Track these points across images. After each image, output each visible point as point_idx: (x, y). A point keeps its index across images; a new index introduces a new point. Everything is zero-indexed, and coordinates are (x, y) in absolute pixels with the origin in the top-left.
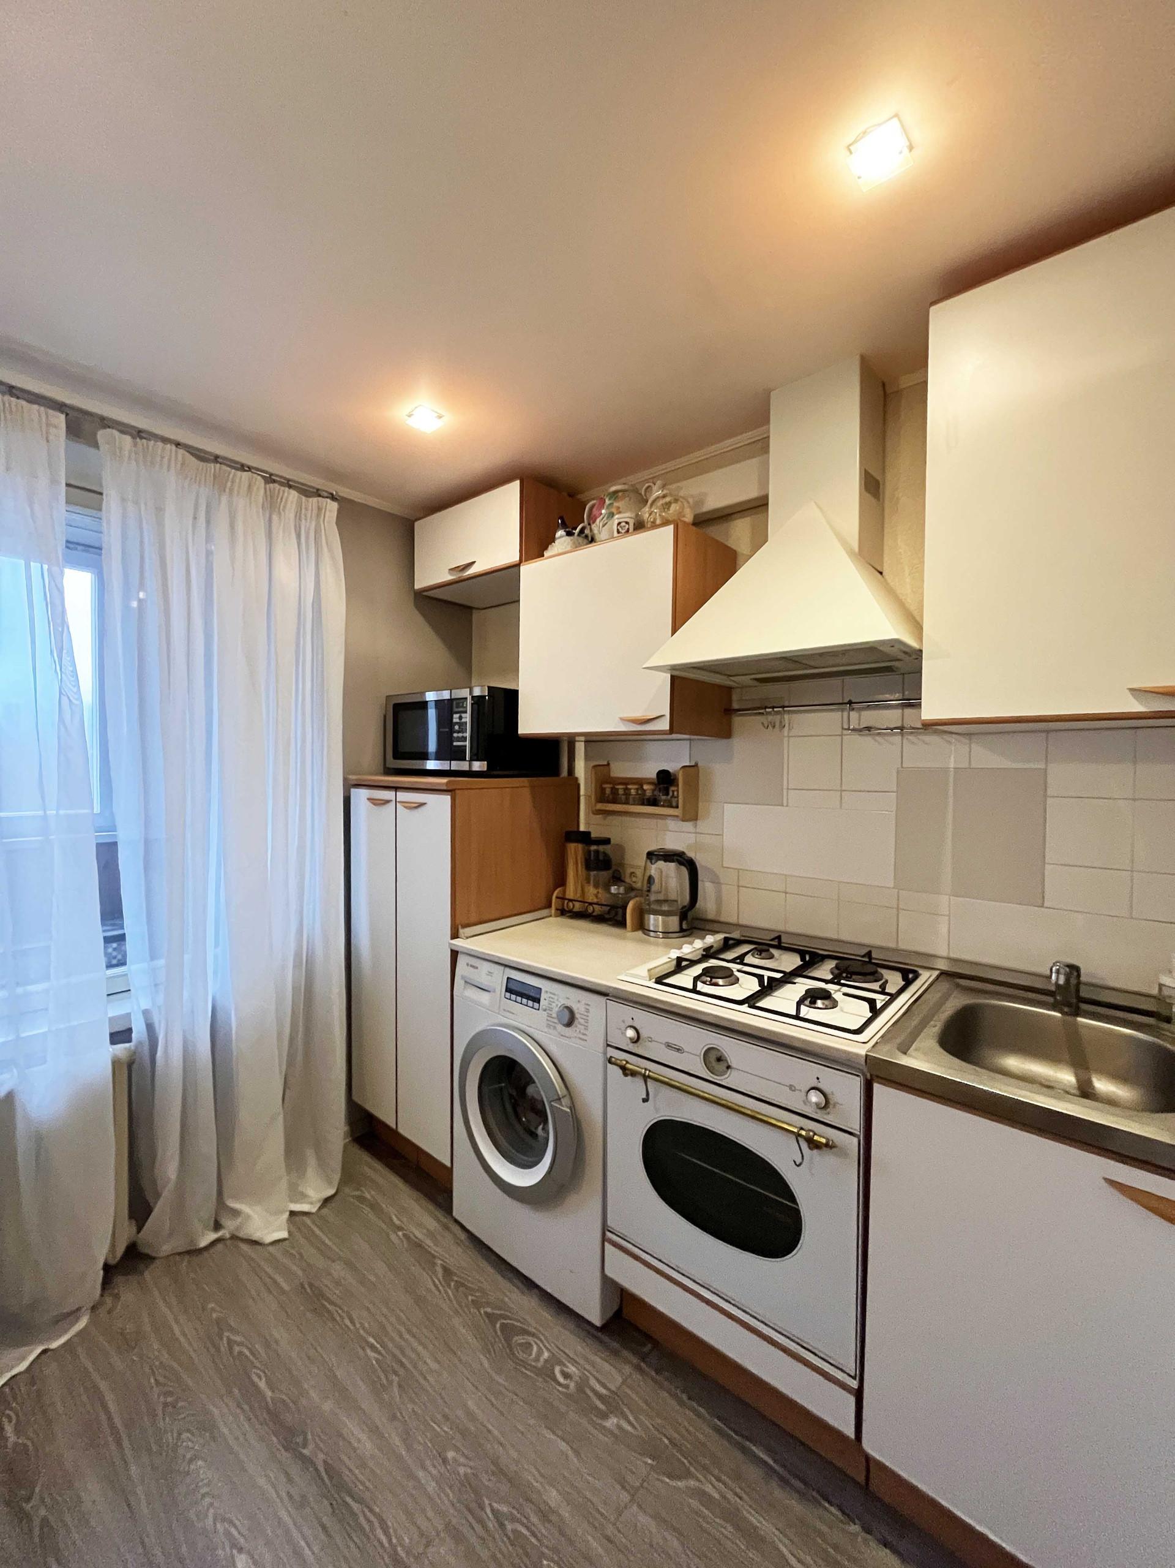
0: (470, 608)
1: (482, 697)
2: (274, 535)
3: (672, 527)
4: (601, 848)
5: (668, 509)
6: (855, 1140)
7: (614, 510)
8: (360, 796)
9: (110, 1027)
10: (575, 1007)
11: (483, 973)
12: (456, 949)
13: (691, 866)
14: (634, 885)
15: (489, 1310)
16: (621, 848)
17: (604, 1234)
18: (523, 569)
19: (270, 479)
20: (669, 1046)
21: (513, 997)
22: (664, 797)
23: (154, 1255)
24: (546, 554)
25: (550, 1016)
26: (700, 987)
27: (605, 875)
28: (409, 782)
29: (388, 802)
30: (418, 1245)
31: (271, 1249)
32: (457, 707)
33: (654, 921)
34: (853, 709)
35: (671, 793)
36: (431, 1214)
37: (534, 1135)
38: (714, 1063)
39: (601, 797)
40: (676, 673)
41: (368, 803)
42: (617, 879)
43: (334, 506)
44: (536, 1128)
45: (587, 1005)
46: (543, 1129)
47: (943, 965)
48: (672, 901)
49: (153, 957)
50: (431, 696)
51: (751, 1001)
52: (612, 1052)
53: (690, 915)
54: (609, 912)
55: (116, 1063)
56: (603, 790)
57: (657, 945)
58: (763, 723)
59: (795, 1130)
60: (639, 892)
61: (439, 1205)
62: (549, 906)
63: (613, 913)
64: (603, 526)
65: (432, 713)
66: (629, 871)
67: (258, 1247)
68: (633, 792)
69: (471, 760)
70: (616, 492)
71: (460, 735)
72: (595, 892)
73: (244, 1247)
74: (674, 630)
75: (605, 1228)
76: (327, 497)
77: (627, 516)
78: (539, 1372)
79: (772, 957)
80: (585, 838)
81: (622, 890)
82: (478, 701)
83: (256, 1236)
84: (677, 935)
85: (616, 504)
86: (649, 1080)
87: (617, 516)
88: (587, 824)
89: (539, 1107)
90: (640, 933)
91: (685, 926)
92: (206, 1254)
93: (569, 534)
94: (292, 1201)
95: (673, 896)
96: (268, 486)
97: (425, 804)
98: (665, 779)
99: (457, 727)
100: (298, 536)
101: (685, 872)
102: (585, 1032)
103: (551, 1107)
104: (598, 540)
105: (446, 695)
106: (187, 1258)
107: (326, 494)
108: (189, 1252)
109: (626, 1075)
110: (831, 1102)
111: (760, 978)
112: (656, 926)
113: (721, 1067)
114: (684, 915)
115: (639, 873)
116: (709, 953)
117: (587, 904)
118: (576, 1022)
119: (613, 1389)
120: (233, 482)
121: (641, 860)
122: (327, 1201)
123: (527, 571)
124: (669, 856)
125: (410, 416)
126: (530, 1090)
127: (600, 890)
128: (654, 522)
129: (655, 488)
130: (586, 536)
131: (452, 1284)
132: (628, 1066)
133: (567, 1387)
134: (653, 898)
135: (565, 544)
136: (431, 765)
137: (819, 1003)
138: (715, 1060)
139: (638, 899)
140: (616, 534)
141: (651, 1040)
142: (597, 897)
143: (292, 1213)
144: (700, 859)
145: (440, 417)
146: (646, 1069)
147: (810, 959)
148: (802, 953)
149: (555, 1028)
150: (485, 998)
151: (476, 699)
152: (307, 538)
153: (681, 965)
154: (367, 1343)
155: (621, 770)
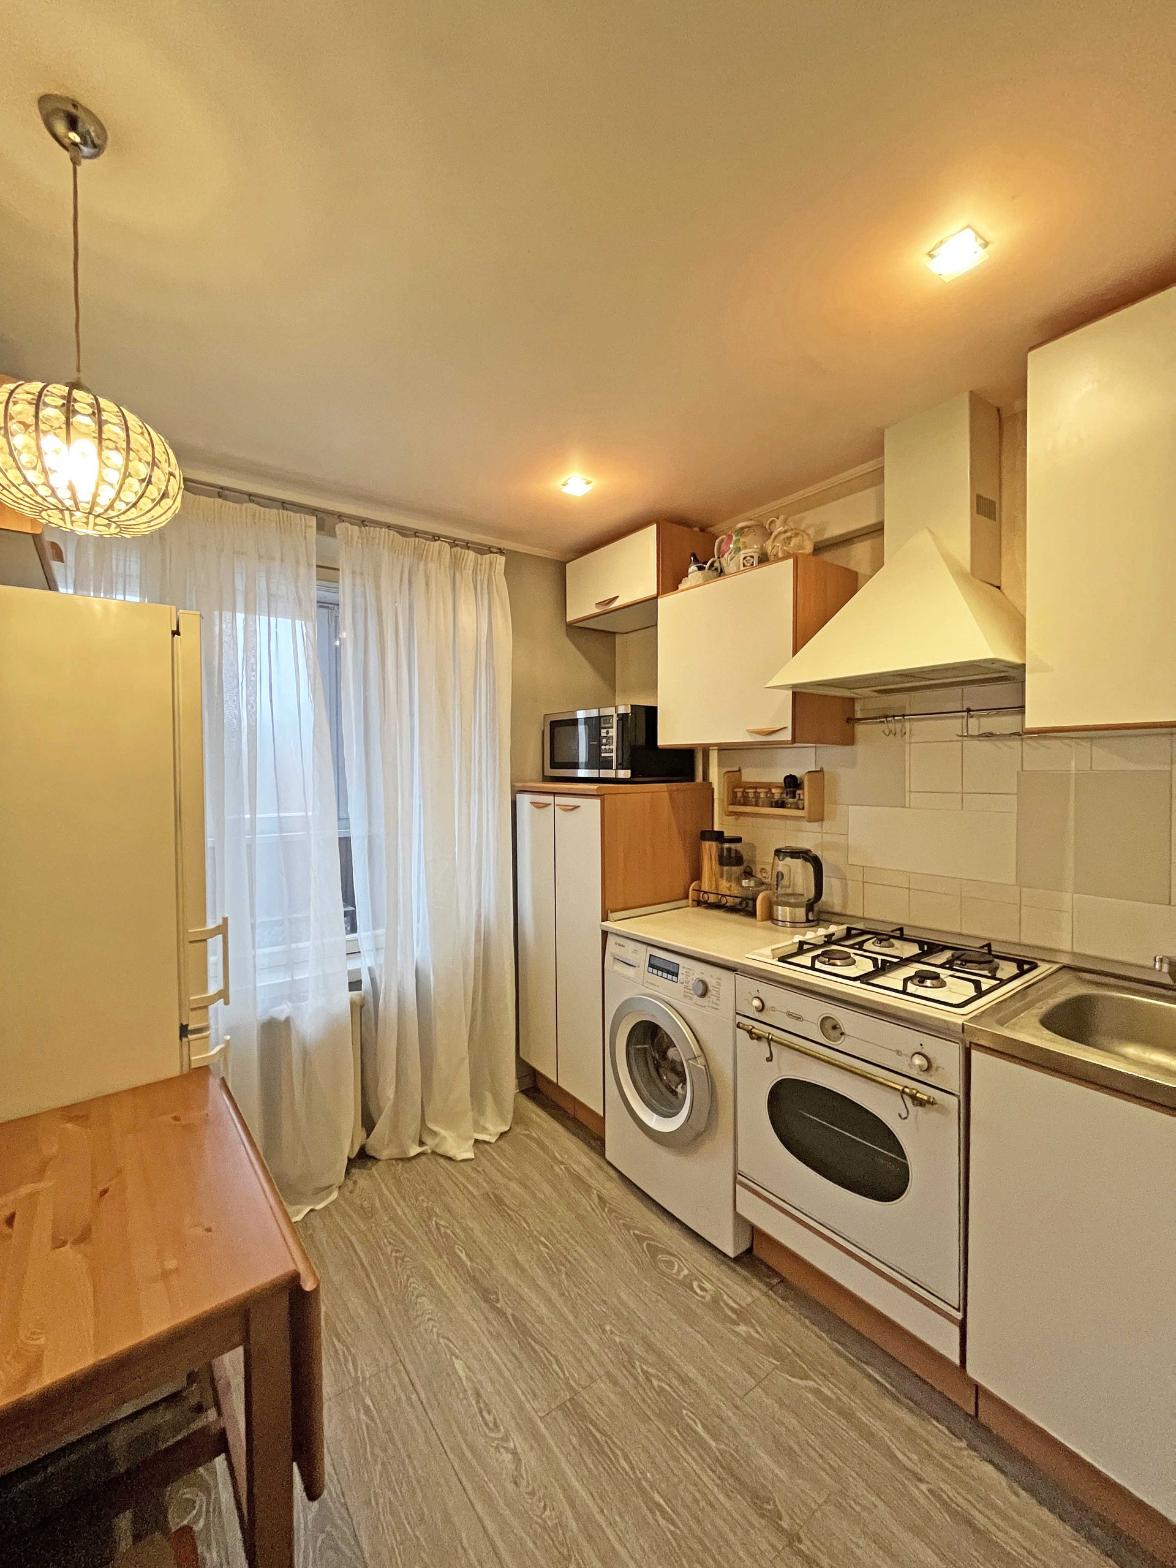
0: (614, 633)
1: (625, 715)
2: (457, 588)
3: (791, 560)
4: (733, 846)
5: (789, 543)
6: (956, 1099)
7: (741, 545)
8: (524, 800)
9: (349, 978)
10: (708, 980)
11: (630, 951)
12: (606, 929)
13: (817, 863)
14: (764, 880)
15: (637, 1232)
16: (752, 847)
17: (735, 1178)
18: (661, 601)
19: (454, 543)
20: (790, 1015)
21: (655, 971)
22: (791, 800)
23: (378, 1158)
24: (681, 587)
25: (686, 987)
26: (818, 965)
27: (737, 870)
28: (566, 788)
29: (548, 805)
30: (579, 1178)
31: (462, 1164)
32: (604, 723)
33: (782, 912)
34: (972, 717)
35: (797, 796)
36: (587, 1155)
37: (674, 1093)
38: (831, 1032)
39: (734, 801)
40: (798, 690)
41: (531, 805)
42: (748, 874)
43: (501, 560)
44: (676, 1087)
45: (720, 979)
46: (682, 1088)
47: (1065, 960)
48: (799, 895)
49: (375, 928)
50: (581, 714)
51: (865, 978)
52: (739, 1019)
53: (816, 908)
54: (741, 903)
55: (353, 1004)
56: (735, 793)
57: (784, 932)
58: (884, 731)
59: (900, 1088)
60: (768, 887)
61: (593, 1148)
62: (687, 897)
63: (744, 905)
64: (731, 560)
65: (582, 729)
66: (759, 867)
67: (452, 1162)
68: (762, 795)
69: (617, 769)
70: (742, 528)
71: (607, 747)
72: (728, 885)
73: (442, 1161)
74: (795, 651)
75: (736, 1173)
76: (496, 553)
77: (753, 550)
78: (681, 1283)
79: (892, 946)
80: (719, 837)
81: (752, 884)
82: (623, 718)
83: (451, 1154)
84: (803, 925)
85: (742, 540)
86: (772, 1042)
87: (742, 552)
88: (721, 824)
89: (679, 1069)
90: (769, 923)
91: (811, 917)
92: (414, 1162)
93: (700, 568)
94: (475, 1131)
95: (799, 890)
96: (452, 550)
97: (579, 807)
98: (792, 783)
99: (604, 741)
100: (475, 588)
101: (810, 868)
102: (717, 1002)
103: (688, 1064)
104: (726, 572)
105: (594, 713)
106: (401, 1164)
107: (495, 550)
108: (401, 1159)
109: (752, 1038)
110: (934, 1066)
111: (875, 960)
112: (784, 915)
113: (837, 1033)
114: (810, 907)
115: (769, 869)
116: (829, 940)
117: (720, 896)
118: (709, 994)
119: (744, 1305)
120: (427, 551)
121: (770, 857)
122: (502, 1135)
123: (665, 603)
124: (795, 854)
125: (564, 485)
126: (671, 1053)
127: (733, 885)
128: (776, 555)
129: (778, 522)
130: (716, 569)
131: (606, 1210)
132: (754, 1030)
133: (703, 1297)
134: (780, 891)
135: (697, 578)
136: (582, 773)
137: (928, 983)
138: (829, 1026)
139: (768, 892)
140: (742, 568)
141: (773, 1009)
142: (729, 890)
143: (476, 1141)
144: (826, 858)
145: (588, 483)
146: (770, 1034)
147: (929, 948)
148: (921, 944)
149: (691, 998)
150: (630, 972)
151: (621, 716)
152: (482, 589)
153: (801, 948)
154: (541, 1242)
155: (750, 775)
